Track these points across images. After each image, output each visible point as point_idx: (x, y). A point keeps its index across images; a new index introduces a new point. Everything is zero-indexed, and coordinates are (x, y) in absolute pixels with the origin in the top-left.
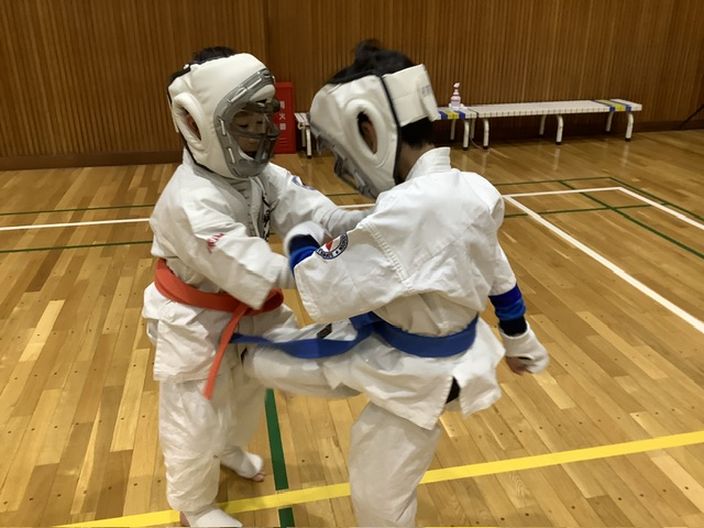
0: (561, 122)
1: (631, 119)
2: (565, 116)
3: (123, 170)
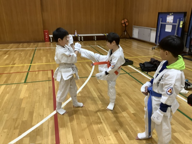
0: (96, 37)
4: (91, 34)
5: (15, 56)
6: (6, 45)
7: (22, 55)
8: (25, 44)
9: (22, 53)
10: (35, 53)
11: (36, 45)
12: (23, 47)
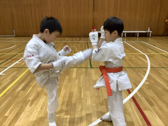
0: (138, 34)
1: (150, 34)
2: (139, 33)
3: (72, 38)
4: (133, 31)
5: (73, 47)
6: (62, 38)
7: (78, 46)
8: (77, 38)
9: (78, 45)
10: (89, 45)
11: (86, 39)
12: (76, 40)
